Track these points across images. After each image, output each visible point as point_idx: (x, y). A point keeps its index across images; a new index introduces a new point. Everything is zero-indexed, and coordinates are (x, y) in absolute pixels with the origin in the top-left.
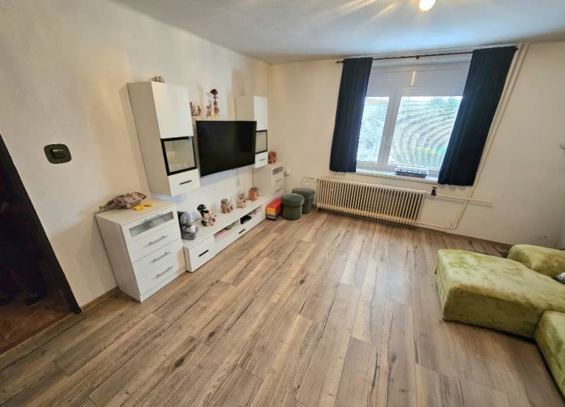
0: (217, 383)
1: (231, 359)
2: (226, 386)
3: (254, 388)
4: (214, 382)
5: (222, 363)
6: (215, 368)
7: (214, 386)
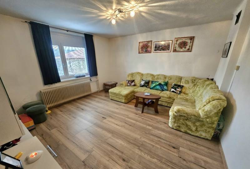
0: (146, 155)
1: (137, 151)
2: (147, 152)
3: (147, 143)
4: (146, 156)
5: (138, 154)
6: (140, 156)
7: (147, 156)
